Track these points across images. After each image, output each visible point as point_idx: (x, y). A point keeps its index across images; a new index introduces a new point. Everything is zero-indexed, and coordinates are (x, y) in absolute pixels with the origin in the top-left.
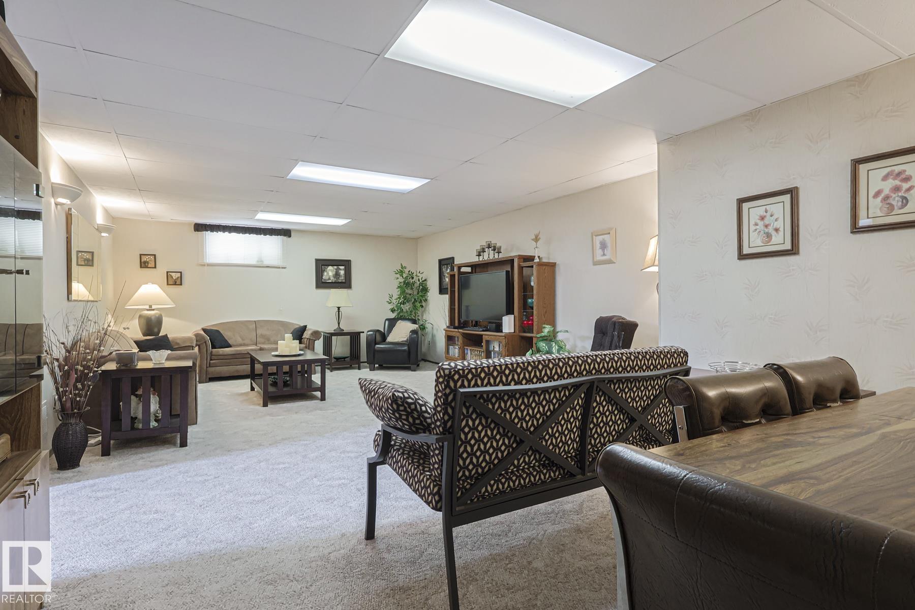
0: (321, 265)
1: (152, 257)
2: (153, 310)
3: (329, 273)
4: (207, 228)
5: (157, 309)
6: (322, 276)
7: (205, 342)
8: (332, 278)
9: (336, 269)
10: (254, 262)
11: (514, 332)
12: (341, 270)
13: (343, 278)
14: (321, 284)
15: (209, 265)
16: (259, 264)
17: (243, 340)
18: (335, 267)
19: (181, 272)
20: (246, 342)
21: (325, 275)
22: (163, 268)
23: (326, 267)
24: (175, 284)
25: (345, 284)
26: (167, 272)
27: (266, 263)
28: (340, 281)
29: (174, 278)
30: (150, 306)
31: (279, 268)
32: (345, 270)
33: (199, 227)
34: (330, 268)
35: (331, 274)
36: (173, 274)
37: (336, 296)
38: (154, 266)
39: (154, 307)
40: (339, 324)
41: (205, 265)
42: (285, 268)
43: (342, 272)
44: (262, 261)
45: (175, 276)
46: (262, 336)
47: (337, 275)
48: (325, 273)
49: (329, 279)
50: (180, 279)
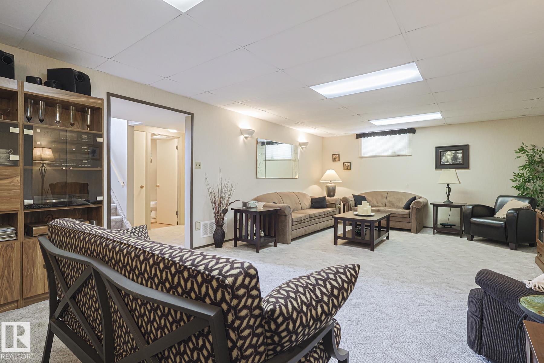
0: (439, 151)
1: (337, 155)
2: (332, 183)
3: (448, 157)
5: (334, 183)
6: (441, 159)
8: (450, 161)
9: (454, 153)
10: (389, 154)
12: (459, 153)
13: (460, 160)
14: (439, 165)
15: (364, 157)
16: (393, 154)
17: (377, 203)
18: (454, 152)
19: (350, 163)
20: (380, 204)
21: (444, 159)
22: (342, 160)
23: (445, 152)
24: (347, 169)
25: (464, 164)
26: (344, 163)
27: (397, 153)
28: (457, 163)
29: (347, 166)
30: (331, 181)
31: (406, 156)
32: (463, 154)
33: (359, 136)
34: (449, 153)
35: (449, 157)
36: (346, 164)
37: (448, 175)
38: (338, 160)
41: (361, 158)
42: (411, 156)
43: (460, 156)
44: (395, 152)
45: (347, 165)
46: (390, 202)
47: (455, 158)
48: (444, 157)
49: (447, 161)
50: (349, 166)
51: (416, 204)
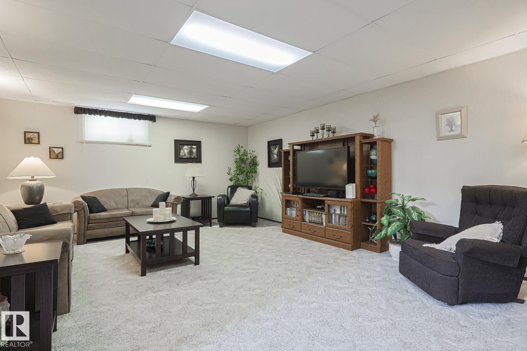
0: (179, 144)
1: (36, 135)
2: (35, 180)
3: (185, 151)
4: (86, 111)
5: (40, 180)
6: (180, 153)
7: (83, 208)
8: (187, 155)
9: (189, 148)
10: (126, 141)
11: (356, 198)
12: (193, 148)
13: (195, 155)
14: (179, 159)
15: (87, 142)
16: (130, 143)
17: (117, 204)
18: (190, 146)
19: (62, 148)
20: (120, 206)
21: (182, 153)
22: (46, 143)
23: (182, 146)
24: (57, 157)
25: (198, 159)
26: (50, 148)
27: (136, 142)
28: (193, 157)
29: (56, 153)
30: (33, 177)
31: (146, 146)
32: (197, 149)
33: (79, 111)
34: (186, 147)
35: (186, 151)
36: (55, 150)
37: (190, 169)
38: (38, 143)
39: (35, 178)
40: (194, 190)
41: (84, 143)
42: (150, 146)
43: (195, 150)
44: (132, 140)
45: (57, 151)
46: (133, 201)
47: (191, 152)
48: (182, 151)
49: (185, 155)
50: (61, 154)
51: (177, 200)
